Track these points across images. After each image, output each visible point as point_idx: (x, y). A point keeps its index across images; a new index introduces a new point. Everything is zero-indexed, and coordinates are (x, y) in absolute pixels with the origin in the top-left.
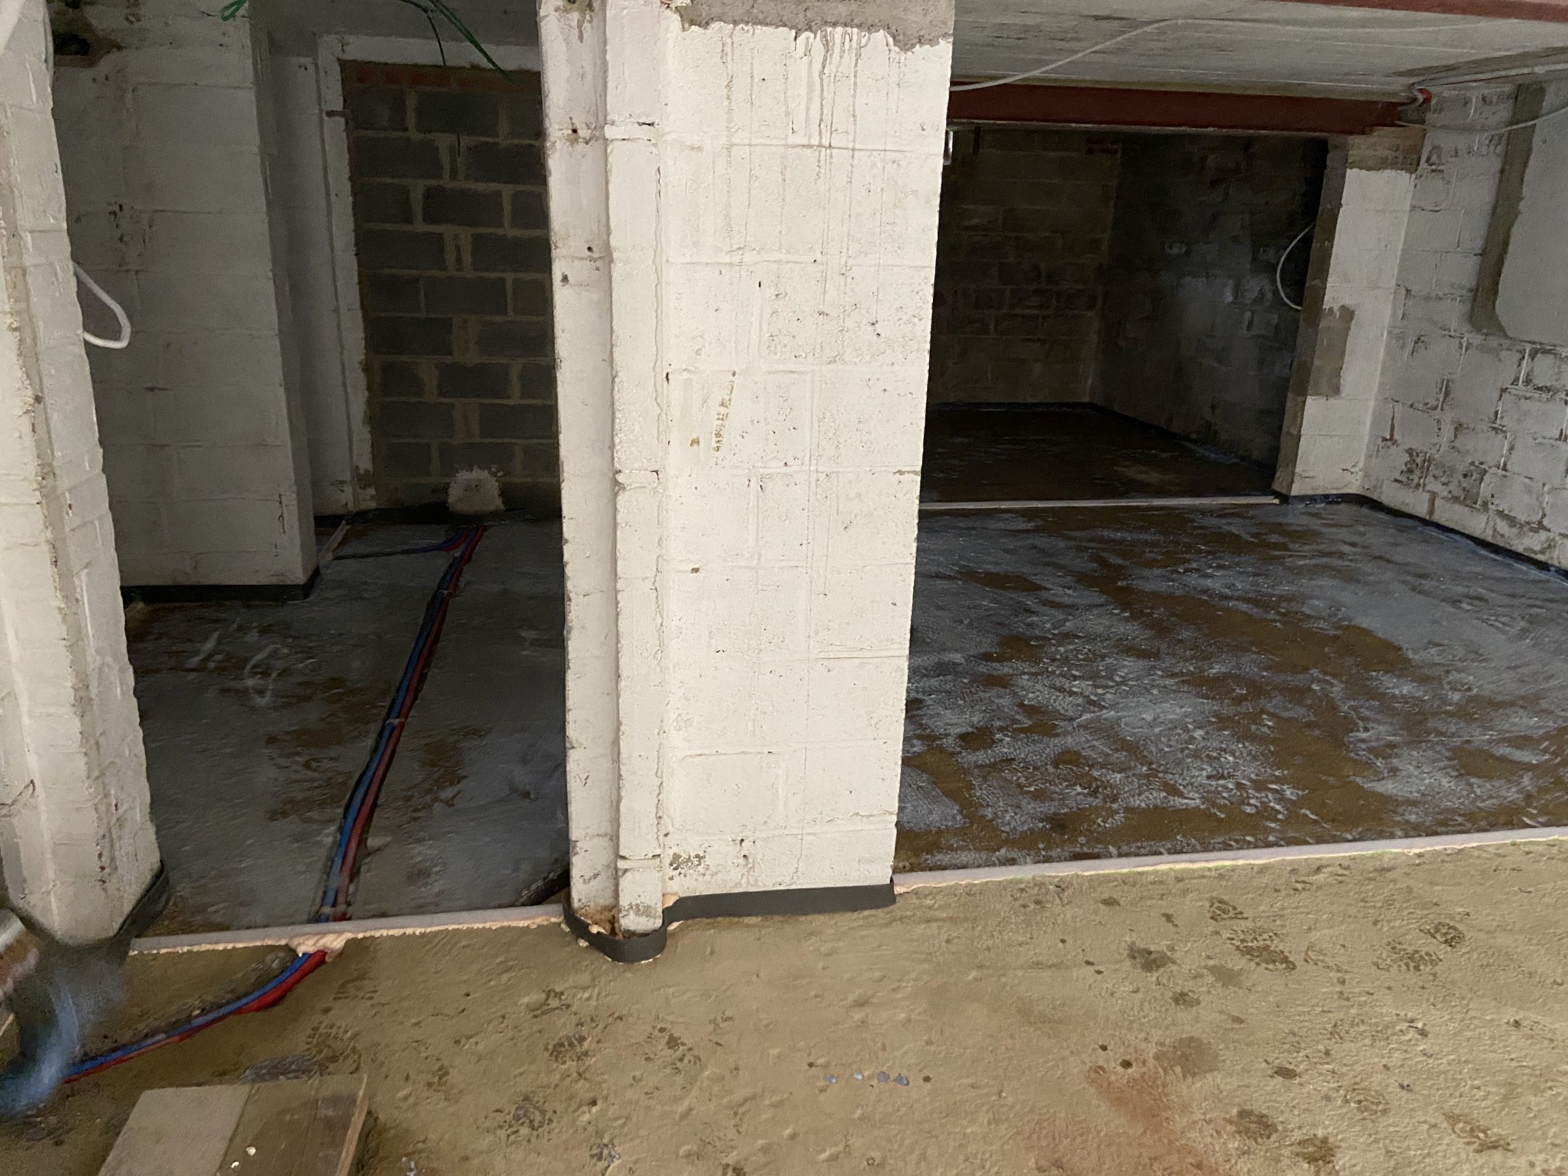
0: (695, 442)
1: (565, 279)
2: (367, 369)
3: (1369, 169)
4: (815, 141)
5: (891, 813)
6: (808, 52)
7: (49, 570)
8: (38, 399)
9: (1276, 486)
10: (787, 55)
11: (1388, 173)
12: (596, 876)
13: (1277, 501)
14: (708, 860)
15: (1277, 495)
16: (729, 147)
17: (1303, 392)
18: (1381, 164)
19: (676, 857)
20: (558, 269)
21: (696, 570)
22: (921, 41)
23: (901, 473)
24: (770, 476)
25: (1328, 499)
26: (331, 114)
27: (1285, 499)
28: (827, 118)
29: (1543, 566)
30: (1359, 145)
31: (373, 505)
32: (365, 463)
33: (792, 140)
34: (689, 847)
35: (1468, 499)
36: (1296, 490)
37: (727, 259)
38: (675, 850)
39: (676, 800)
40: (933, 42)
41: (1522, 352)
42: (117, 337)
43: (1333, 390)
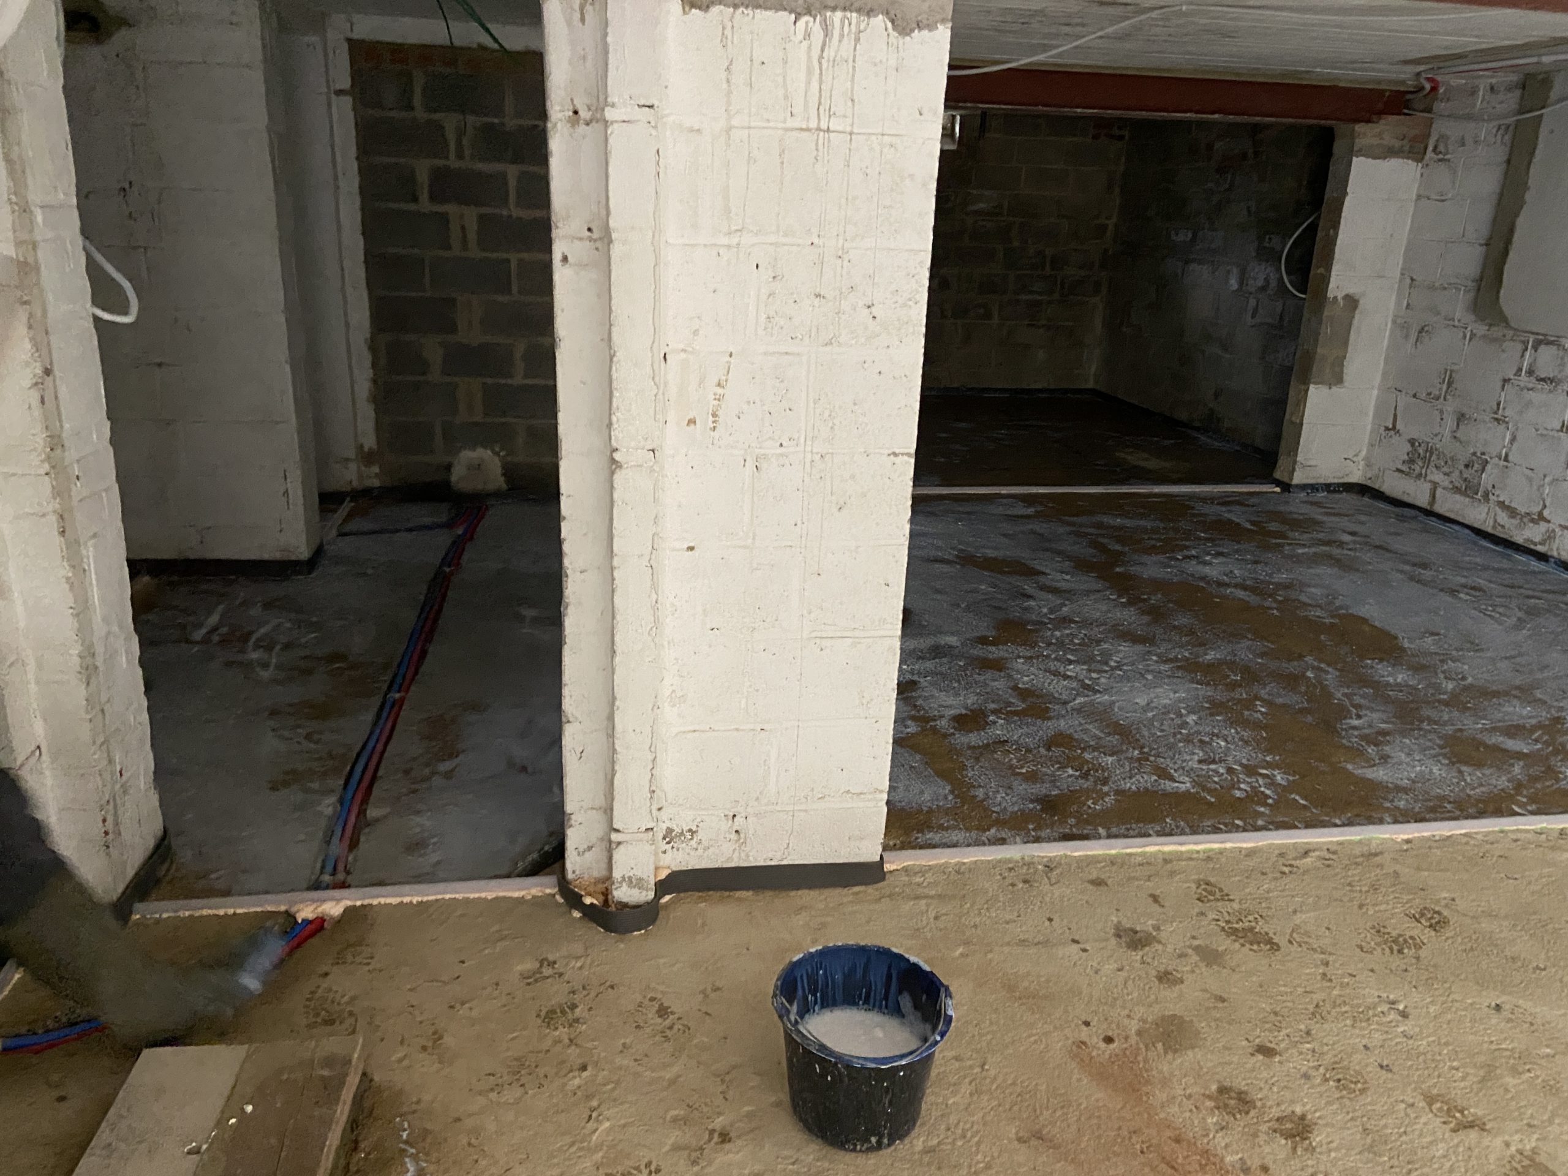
0: (692, 422)
1: (565, 259)
2: (373, 348)
3: (1375, 158)
4: (813, 124)
5: (881, 792)
6: (807, 35)
7: (58, 540)
8: (48, 372)
9: (1277, 475)
10: (786, 39)
11: (1394, 163)
12: (590, 848)
13: (1278, 490)
14: (700, 835)
15: (1278, 483)
16: (729, 129)
17: (1306, 381)
18: (1390, 153)
19: (669, 831)
20: (559, 249)
21: (691, 549)
22: (919, 26)
23: (895, 454)
24: (765, 456)
25: (1328, 487)
26: (340, 92)
27: (1286, 487)
28: (826, 103)
29: (1543, 557)
30: (1366, 134)
31: (376, 483)
32: (370, 441)
33: (791, 123)
34: (682, 821)
35: (1469, 489)
36: (1298, 478)
37: (724, 241)
38: (668, 824)
39: (670, 774)
40: (931, 27)
41: (1525, 344)
42: (125, 313)
43: (1338, 379)
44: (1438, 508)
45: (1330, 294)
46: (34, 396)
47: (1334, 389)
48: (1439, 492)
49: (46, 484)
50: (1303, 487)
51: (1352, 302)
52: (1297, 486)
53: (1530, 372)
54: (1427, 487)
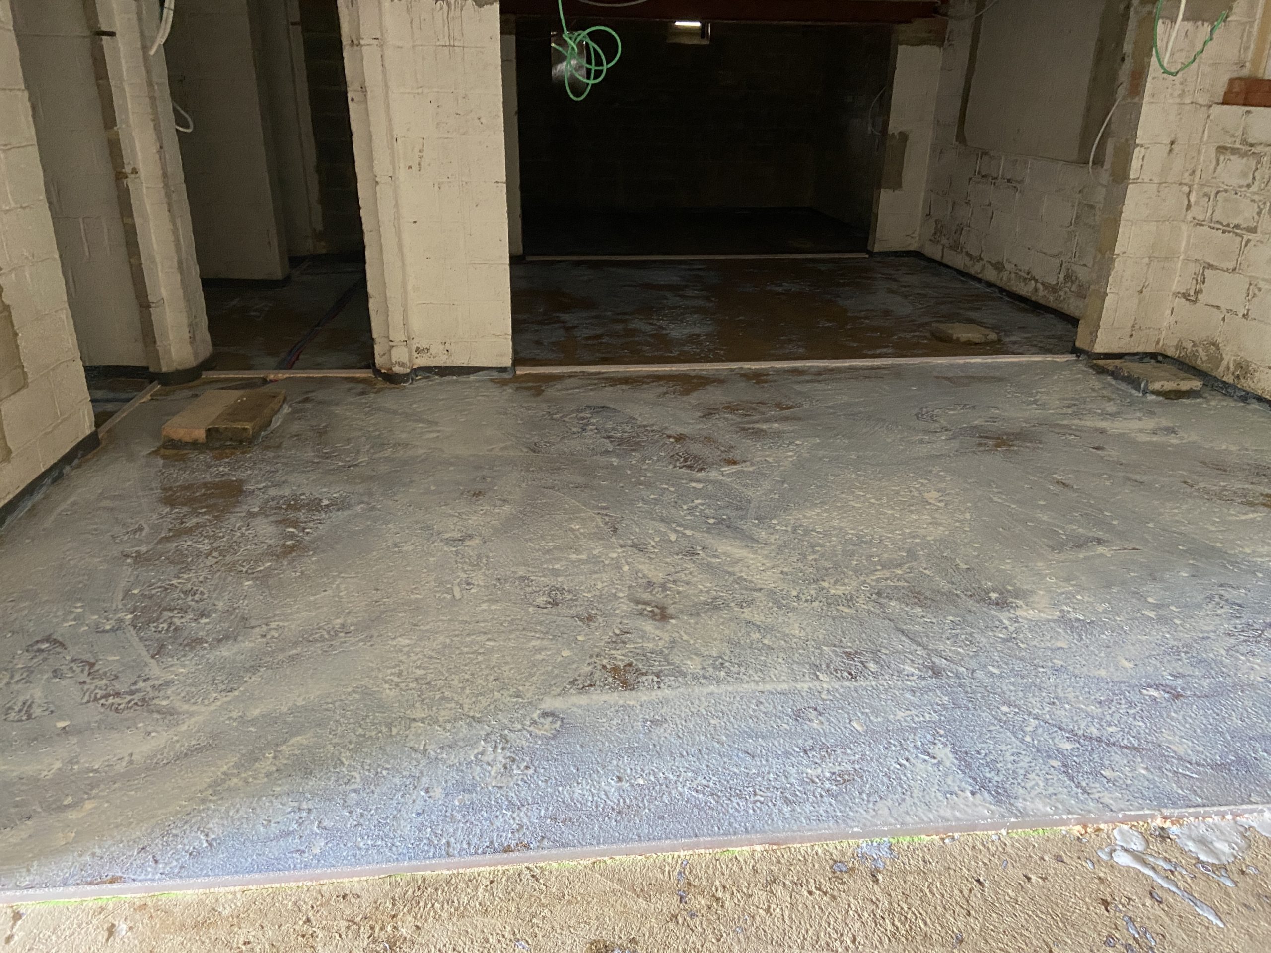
0: (410, 167)
1: (352, 100)
3: (912, 45)
4: (447, 44)
5: (506, 334)
6: (442, 8)
9: (869, 248)
10: (433, 10)
11: (924, 48)
12: (384, 354)
13: (867, 256)
14: (431, 351)
15: (868, 252)
16: (414, 47)
17: (879, 187)
18: (922, 42)
19: (418, 348)
20: (350, 96)
21: (415, 222)
22: (487, 4)
23: (498, 182)
24: (443, 182)
25: (896, 254)
27: (871, 254)
28: (452, 35)
30: (905, 30)
31: (324, 251)
32: (320, 227)
33: (438, 43)
34: (423, 345)
35: (956, 247)
36: (876, 250)
37: (416, 91)
38: (417, 345)
39: (416, 323)
40: (491, 4)
41: (977, 155)
42: (188, 127)
43: (897, 185)
44: (945, 261)
45: (890, 132)
46: (157, 156)
47: (897, 192)
48: (945, 250)
49: (163, 192)
50: (880, 253)
51: (904, 137)
52: (877, 253)
53: (979, 173)
54: (941, 247)
